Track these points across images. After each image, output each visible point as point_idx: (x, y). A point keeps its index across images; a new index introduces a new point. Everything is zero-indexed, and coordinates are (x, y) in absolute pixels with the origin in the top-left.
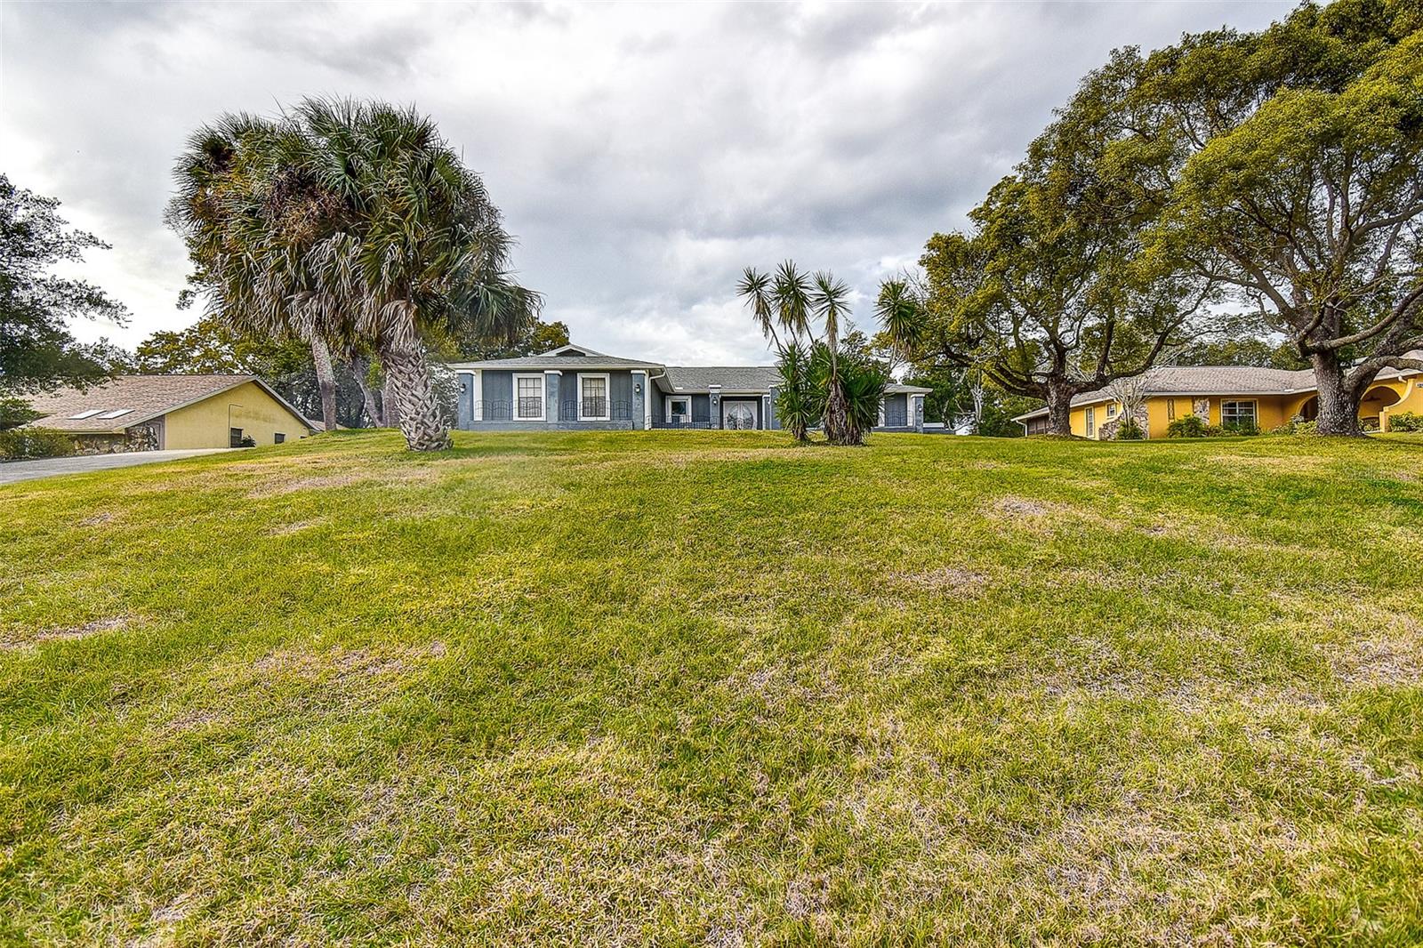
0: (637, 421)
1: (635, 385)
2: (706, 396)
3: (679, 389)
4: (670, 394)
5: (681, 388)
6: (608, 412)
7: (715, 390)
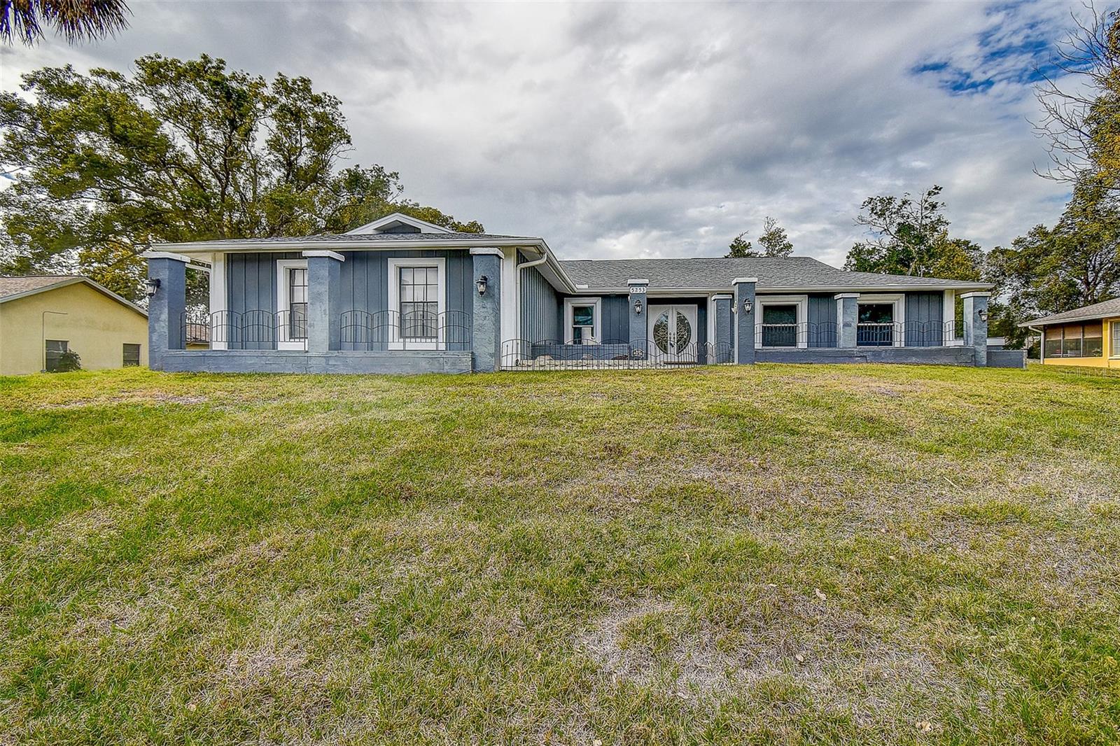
0: (483, 350)
1: (477, 276)
2: (624, 297)
3: (583, 288)
4: (570, 296)
5: (586, 286)
6: (442, 334)
7: (638, 287)
